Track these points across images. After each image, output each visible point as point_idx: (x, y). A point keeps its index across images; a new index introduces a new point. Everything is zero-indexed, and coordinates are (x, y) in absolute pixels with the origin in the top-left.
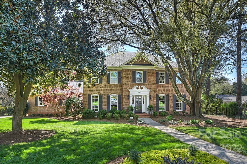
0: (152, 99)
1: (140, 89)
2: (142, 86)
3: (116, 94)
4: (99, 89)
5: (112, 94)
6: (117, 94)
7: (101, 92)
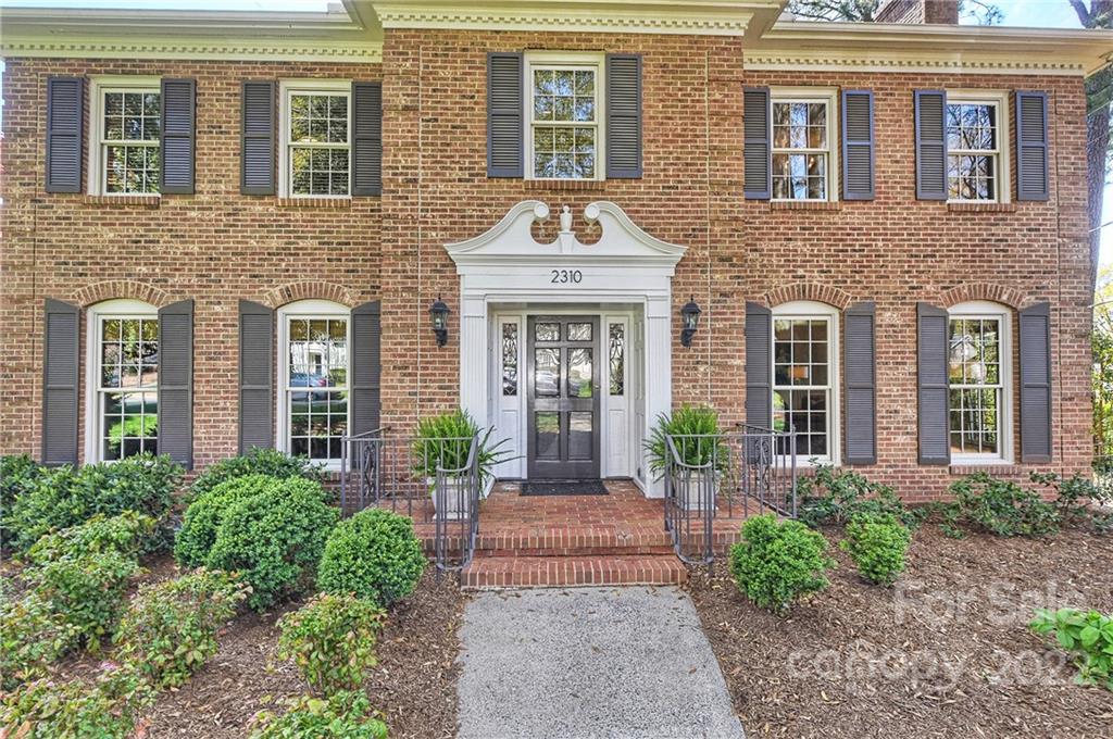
0: (706, 341)
1: (567, 243)
2: (591, 212)
3: (332, 296)
4: (159, 248)
5: (290, 297)
6: (347, 299)
7: (177, 280)
